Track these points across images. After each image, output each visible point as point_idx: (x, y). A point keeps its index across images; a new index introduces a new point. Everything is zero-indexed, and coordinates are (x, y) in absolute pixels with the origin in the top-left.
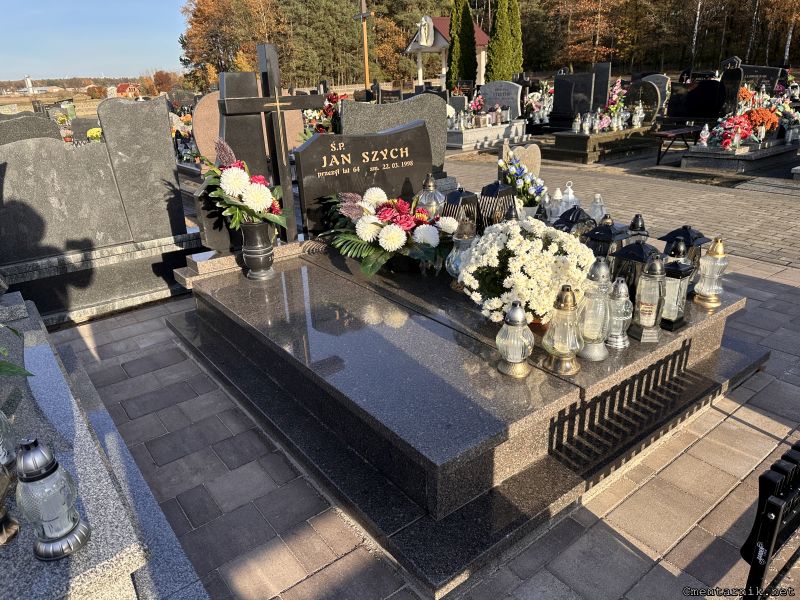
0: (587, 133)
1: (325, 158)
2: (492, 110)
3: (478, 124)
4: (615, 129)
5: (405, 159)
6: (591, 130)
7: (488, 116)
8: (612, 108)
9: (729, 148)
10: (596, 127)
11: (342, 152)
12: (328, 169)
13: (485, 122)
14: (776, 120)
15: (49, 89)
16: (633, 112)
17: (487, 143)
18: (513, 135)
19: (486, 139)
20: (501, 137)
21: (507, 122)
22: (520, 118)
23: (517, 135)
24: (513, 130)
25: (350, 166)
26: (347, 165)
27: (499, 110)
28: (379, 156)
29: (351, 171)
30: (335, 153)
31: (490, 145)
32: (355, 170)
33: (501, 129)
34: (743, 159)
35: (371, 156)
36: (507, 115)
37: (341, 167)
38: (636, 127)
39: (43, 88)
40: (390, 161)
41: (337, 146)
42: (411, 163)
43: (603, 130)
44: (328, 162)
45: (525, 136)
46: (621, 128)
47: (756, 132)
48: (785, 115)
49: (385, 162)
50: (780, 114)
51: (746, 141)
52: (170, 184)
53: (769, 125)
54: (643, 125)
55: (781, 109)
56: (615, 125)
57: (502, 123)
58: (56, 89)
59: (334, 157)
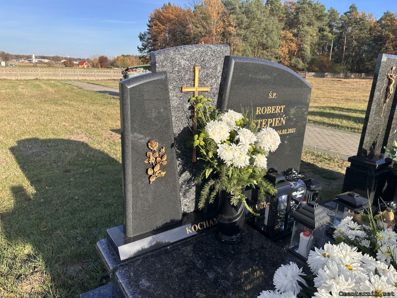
15: (43, 60)
39: (40, 60)
58: (46, 61)
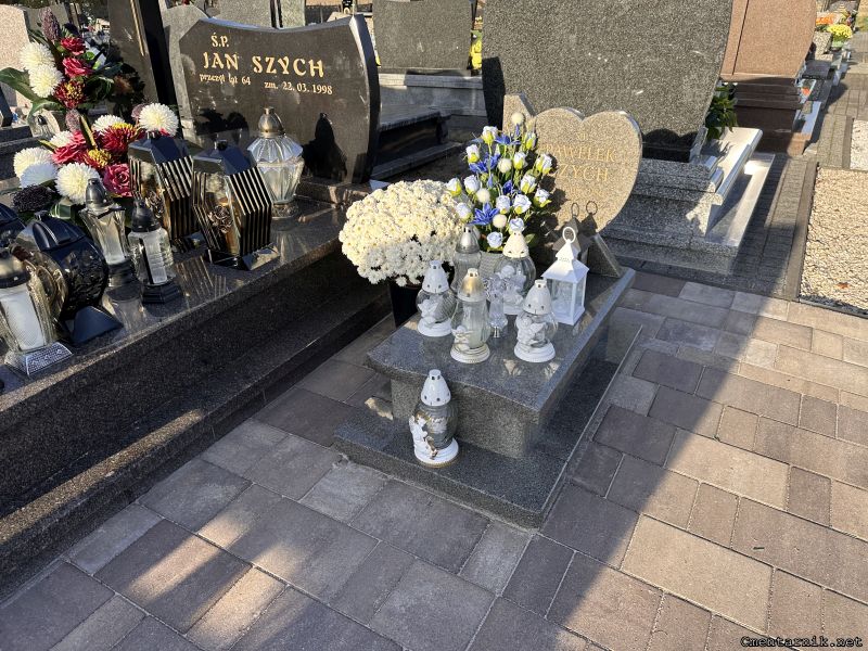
1: (206, 55)
5: (319, 80)
11: (226, 50)
12: (210, 71)
25: (238, 74)
26: (233, 72)
28: (277, 66)
29: (239, 81)
32: (244, 81)
35: (265, 65)
37: (226, 72)
40: (294, 79)
41: (219, 41)
42: (328, 90)
49: (285, 78)
59: (216, 55)
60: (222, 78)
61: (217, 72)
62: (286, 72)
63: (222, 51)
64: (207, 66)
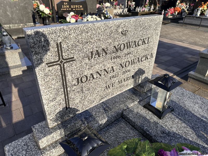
0: (139, 11)
1: (63, 6)
2: (119, 5)
3: (115, 8)
4: (146, 11)
5: (81, 8)
6: (140, 11)
7: (118, 7)
8: (146, 6)
9: (167, 16)
10: (141, 10)
11: (67, 5)
12: (63, 8)
13: (117, 8)
14: (180, 10)
16: (151, 7)
17: (117, 13)
18: (124, 12)
19: (117, 12)
20: (121, 12)
21: (123, 9)
22: (126, 8)
23: (125, 12)
24: (124, 11)
25: (69, 8)
26: (68, 8)
27: (121, 5)
28: (75, 6)
29: (69, 9)
30: (65, 5)
31: (118, 14)
32: (70, 9)
33: (121, 10)
34: (170, 19)
35: (73, 7)
36: (123, 7)
37: (66, 8)
38: (151, 11)
40: (78, 8)
41: (66, 4)
42: (83, 9)
43: (143, 11)
44: (64, 7)
45: (127, 13)
46: (147, 11)
47: (175, 13)
48: (183, 9)
49: (77, 8)
50: (182, 9)
51: (172, 14)
52: (33, 11)
53: (179, 11)
54: (153, 11)
55: (182, 7)
56: (146, 10)
57: (122, 9)
59: (65, 6)
60: (66, 9)
61: (65, 8)
62: (77, 7)
63: (66, 5)
64: (63, 7)
